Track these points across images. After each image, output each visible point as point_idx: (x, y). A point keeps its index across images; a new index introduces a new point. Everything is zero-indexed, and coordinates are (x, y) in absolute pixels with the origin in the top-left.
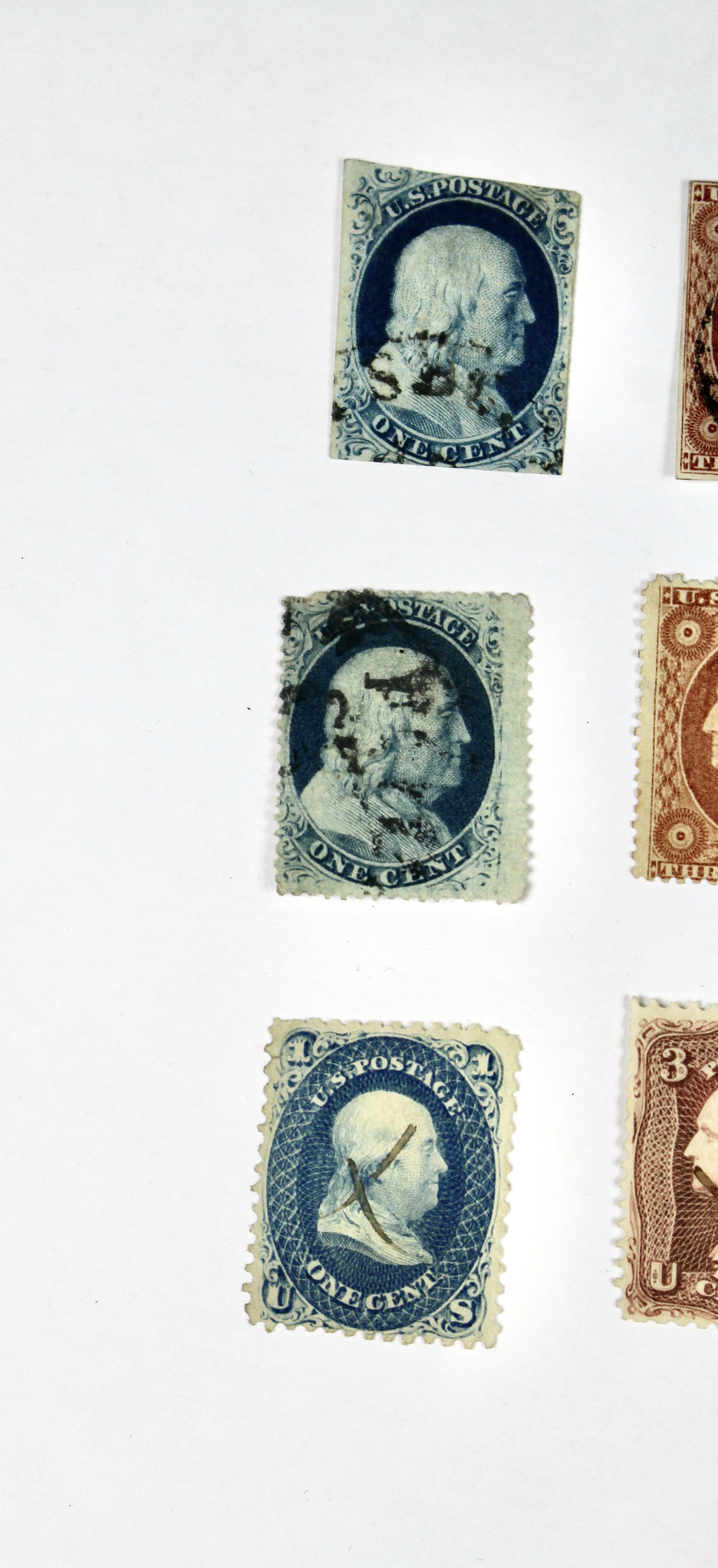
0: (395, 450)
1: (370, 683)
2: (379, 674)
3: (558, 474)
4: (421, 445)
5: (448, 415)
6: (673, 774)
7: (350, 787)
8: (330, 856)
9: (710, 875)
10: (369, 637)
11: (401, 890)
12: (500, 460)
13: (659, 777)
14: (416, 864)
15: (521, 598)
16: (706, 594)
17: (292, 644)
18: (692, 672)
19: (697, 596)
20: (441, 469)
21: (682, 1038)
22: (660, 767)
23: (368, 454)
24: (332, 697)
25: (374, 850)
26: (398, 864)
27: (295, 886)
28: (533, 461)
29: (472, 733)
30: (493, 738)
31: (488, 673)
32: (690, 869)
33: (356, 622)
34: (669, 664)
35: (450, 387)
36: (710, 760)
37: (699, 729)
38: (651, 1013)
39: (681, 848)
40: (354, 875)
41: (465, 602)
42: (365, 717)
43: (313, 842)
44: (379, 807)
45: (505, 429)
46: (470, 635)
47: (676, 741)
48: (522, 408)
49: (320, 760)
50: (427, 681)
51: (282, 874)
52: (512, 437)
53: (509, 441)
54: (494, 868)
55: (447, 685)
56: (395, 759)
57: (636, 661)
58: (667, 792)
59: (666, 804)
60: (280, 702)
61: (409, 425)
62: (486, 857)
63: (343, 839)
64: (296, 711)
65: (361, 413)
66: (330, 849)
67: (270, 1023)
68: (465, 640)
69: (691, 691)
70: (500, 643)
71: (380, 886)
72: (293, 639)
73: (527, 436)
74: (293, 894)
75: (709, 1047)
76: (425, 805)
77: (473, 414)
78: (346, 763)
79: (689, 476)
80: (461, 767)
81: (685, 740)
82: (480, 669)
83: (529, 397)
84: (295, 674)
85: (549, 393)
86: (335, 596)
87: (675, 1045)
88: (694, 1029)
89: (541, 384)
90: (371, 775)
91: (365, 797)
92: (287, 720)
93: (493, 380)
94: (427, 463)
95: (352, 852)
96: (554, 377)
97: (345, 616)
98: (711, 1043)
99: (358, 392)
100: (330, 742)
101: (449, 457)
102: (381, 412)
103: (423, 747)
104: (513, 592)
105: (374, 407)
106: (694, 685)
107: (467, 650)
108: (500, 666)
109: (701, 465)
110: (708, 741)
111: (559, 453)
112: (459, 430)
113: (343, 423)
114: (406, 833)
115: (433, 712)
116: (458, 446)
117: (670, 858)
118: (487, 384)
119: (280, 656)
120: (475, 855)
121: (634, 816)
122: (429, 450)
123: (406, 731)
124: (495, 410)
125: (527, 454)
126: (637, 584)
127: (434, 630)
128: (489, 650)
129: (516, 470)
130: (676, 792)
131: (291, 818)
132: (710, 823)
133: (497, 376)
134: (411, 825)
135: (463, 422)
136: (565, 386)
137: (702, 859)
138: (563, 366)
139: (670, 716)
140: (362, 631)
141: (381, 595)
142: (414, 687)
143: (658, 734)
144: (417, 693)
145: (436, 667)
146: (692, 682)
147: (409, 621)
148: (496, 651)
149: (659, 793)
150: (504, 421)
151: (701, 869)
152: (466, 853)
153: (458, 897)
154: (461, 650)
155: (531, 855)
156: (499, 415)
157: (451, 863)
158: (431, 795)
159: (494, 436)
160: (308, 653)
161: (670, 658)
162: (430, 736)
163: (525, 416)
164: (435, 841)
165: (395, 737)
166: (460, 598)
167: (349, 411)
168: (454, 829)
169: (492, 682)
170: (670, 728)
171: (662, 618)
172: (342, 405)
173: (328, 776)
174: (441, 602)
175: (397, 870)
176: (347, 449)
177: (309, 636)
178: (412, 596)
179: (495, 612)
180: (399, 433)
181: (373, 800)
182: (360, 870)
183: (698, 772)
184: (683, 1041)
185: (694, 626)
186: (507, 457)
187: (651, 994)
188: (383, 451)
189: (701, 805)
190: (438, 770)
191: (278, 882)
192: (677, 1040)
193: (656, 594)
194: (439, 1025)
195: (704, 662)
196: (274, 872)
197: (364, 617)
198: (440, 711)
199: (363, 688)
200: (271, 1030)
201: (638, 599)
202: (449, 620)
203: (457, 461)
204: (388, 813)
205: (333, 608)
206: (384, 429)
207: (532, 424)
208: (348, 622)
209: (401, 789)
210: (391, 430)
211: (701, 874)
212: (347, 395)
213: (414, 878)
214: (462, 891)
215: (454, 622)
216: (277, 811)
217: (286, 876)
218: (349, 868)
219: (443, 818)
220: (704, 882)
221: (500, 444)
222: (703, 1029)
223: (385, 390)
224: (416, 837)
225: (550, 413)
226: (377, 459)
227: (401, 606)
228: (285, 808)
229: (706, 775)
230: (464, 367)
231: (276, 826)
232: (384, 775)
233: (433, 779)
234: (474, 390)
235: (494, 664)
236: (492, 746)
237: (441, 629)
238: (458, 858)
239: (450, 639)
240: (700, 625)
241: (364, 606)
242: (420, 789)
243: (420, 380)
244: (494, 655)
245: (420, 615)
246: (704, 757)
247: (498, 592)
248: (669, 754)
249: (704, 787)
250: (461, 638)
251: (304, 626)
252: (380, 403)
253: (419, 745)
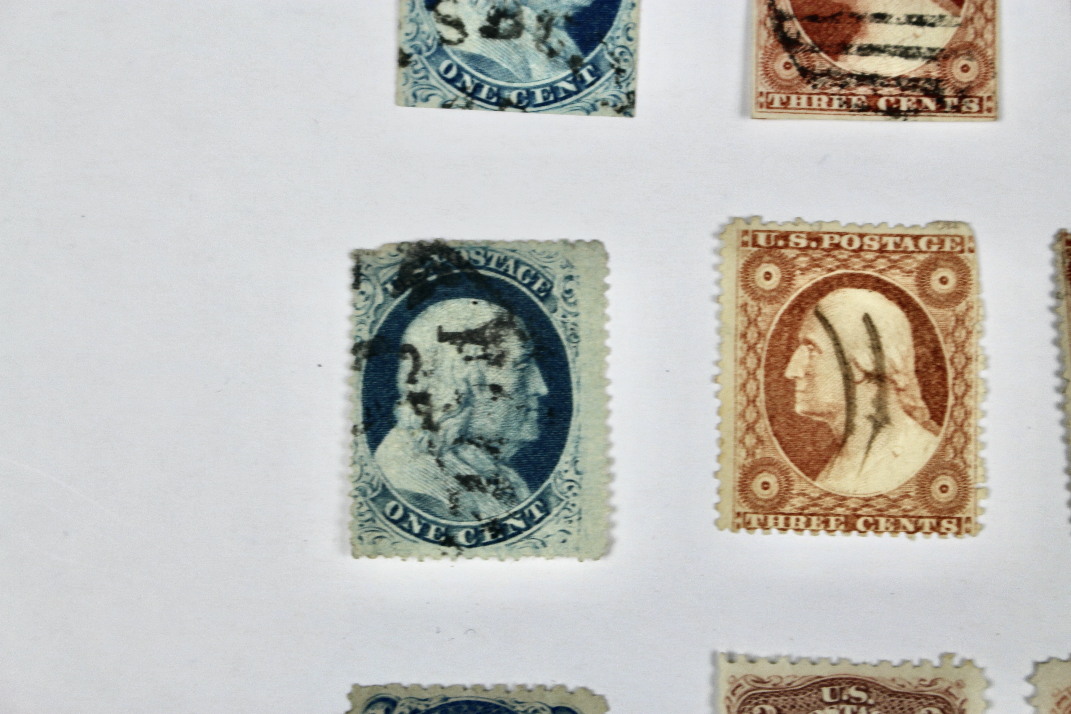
0: (462, 95)
1: (443, 337)
2: (452, 327)
3: (631, 116)
4: (490, 90)
5: (516, 58)
6: (756, 422)
7: (425, 444)
8: (405, 517)
9: (797, 525)
10: (440, 289)
11: (479, 549)
12: (571, 103)
13: (742, 425)
14: (495, 522)
15: (596, 244)
16: (785, 236)
17: (362, 297)
18: (773, 316)
19: (777, 238)
20: (511, 114)
21: (772, 694)
22: (742, 415)
23: (436, 100)
24: (404, 352)
25: (452, 508)
26: (476, 523)
27: (370, 548)
28: (605, 104)
29: (549, 385)
30: (570, 390)
31: (564, 322)
32: (776, 519)
33: (427, 274)
34: (749, 309)
35: (518, 30)
36: (793, 407)
37: (781, 375)
38: (740, 670)
39: (766, 497)
40: (431, 534)
41: (539, 250)
42: (437, 372)
43: (388, 502)
44: (454, 464)
45: (575, 72)
46: (544, 284)
47: (758, 389)
48: (592, 49)
49: (393, 417)
50: (502, 333)
51: (357, 536)
52: (583, 80)
53: (580, 83)
54: (575, 524)
55: (522, 336)
56: (471, 414)
57: (715, 307)
58: (750, 440)
59: (750, 453)
60: (351, 359)
61: (477, 69)
62: (566, 513)
63: (419, 498)
64: (368, 367)
65: (428, 58)
66: (406, 510)
67: (349, 689)
68: (540, 290)
69: (773, 336)
70: (575, 291)
71: (458, 546)
72: (363, 293)
73: (599, 78)
74: (369, 556)
75: (800, 702)
76: (503, 461)
77: (542, 57)
78: (420, 419)
79: (764, 115)
80: (539, 421)
81: (767, 385)
82: (556, 319)
83: (599, 38)
84: (366, 328)
85: (619, 33)
86: (405, 247)
87: (766, 702)
88: (783, 684)
89: (611, 24)
90: (447, 430)
91: (440, 454)
92: (359, 377)
93: (562, 22)
94: (496, 108)
95: (427, 511)
96: (624, 17)
97: (416, 267)
98: (802, 699)
99: (424, 37)
100: (403, 399)
101: (520, 101)
102: (448, 57)
103: (500, 402)
104: (588, 239)
105: (440, 52)
106: (775, 330)
107: (542, 299)
108: (576, 315)
109: (777, 104)
110: (791, 387)
111: (631, 95)
112: (528, 74)
113: (408, 70)
114: (483, 490)
115: (508, 364)
116: (528, 90)
117: (756, 508)
118: (556, 25)
119: (349, 310)
120: (555, 511)
121: (716, 467)
122: (498, 95)
123: (482, 384)
124: (565, 52)
125: (600, 97)
126: (715, 228)
127: (508, 280)
128: (565, 299)
129: (588, 112)
130: (760, 441)
131: (365, 478)
132: (795, 472)
133: (567, 18)
134: (489, 481)
135: (533, 66)
136: (636, 26)
137: (787, 509)
138: (633, 5)
139: (751, 362)
140: (434, 283)
141: (452, 245)
142: (489, 339)
143: (740, 381)
144: (491, 346)
145: (511, 318)
146: (773, 327)
147: (482, 272)
148: (571, 300)
149: (742, 441)
150: (574, 63)
151: (787, 519)
152: (546, 510)
153: (538, 555)
154: (536, 300)
155: (613, 509)
156: (569, 57)
157: (530, 521)
158: (508, 451)
159: (564, 79)
160: (379, 307)
161: (751, 303)
162: (507, 389)
163: (595, 58)
164: (513, 498)
165: (470, 392)
166: (534, 246)
167: (415, 57)
168: (532, 485)
169: (569, 332)
170: (752, 374)
171: (742, 261)
172: (408, 50)
173: (403, 433)
174: (514, 251)
175: (475, 528)
176: (415, 95)
177: (379, 291)
178: (484, 245)
179: (570, 260)
180: (467, 78)
181: (449, 457)
182: (438, 530)
183: (782, 419)
184: (773, 698)
185: (774, 269)
186: (578, 101)
187: (740, 650)
188: (451, 97)
189: (787, 453)
190: (515, 424)
191: (353, 544)
192: (766, 697)
193: (733, 237)
194: (522, 687)
195: (785, 306)
196: (349, 534)
197: (436, 269)
198: (516, 364)
199: (436, 342)
200: (350, 696)
201: (715, 243)
202: (522, 269)
203: (528, 105)
204: (465, 470)
205: (404, 260)
206: (452, 74)
207: (603, 66)
208: (419, 274)
209: (478, 445)
210: (459, 76)
211: (787, 525)
212: (412, 40)
213: (493, 536)
214: (543, 549)
215: (528, 271)
216: (351, 471)
217: (360, 538)
218: (425, 528)
219: (521, 473)
220: (790, 532)
221: (571, 87)
222: (794, 684)
223: (451, 34)
224: (494, 494)
225: (621, 53)
226: (446, 106)
227: (474, 257)
228: (357, 468)
229: (790, 422)
230: (533, 8)
231: (350, 487)
232: (460, 431)
233: (510, 434)
234: (542, 32)
235: (570, 313)
236: (569, 398)
237: (514, 278)
238: (538, 514)
239: (524, 289)
240: (780, 268)
241: (435, 257)
242: (495, 444)
243: (487, 24)
244: (570, 304)
245: (493, 265)
246: (788, 404)
247: (572, 238)
248: (752, 402)
249: (788, 434)
250: (536, 287)
251: (373, 279)
252: (446, 48)
253: (494, 399)
